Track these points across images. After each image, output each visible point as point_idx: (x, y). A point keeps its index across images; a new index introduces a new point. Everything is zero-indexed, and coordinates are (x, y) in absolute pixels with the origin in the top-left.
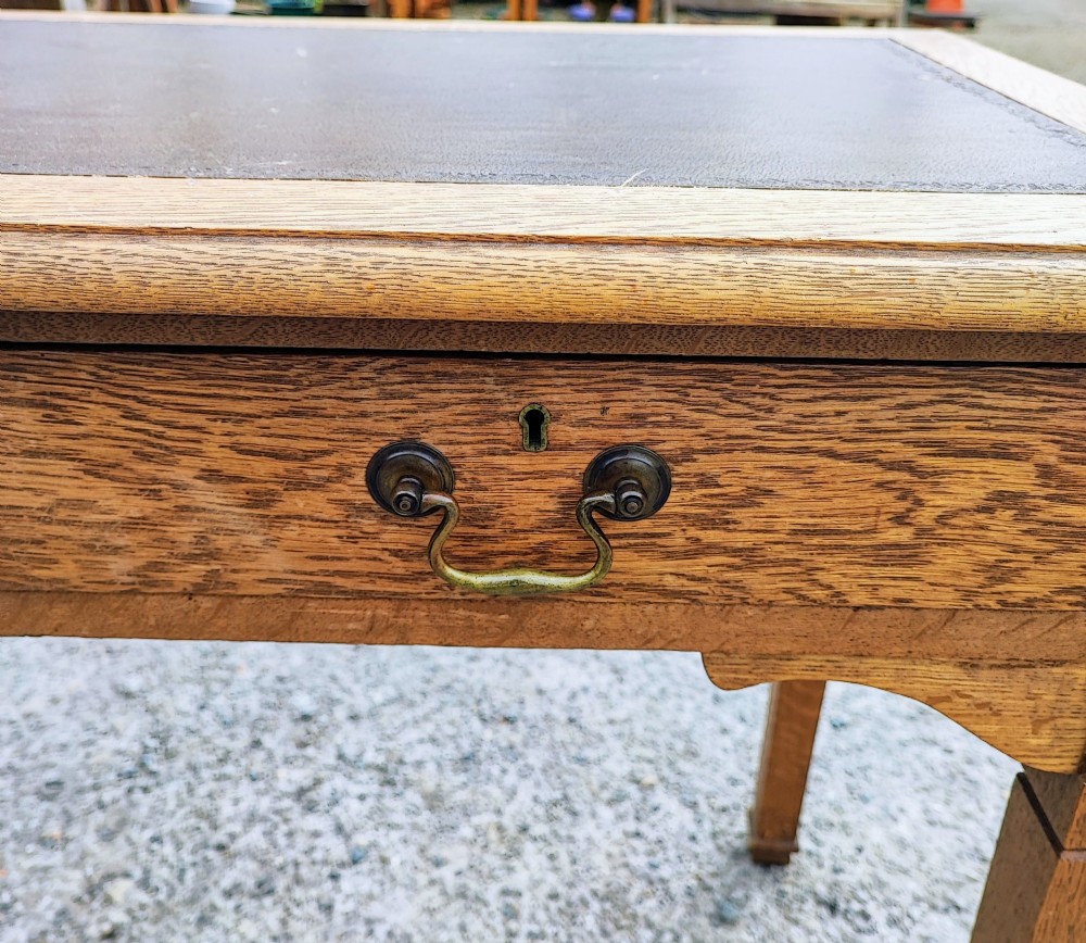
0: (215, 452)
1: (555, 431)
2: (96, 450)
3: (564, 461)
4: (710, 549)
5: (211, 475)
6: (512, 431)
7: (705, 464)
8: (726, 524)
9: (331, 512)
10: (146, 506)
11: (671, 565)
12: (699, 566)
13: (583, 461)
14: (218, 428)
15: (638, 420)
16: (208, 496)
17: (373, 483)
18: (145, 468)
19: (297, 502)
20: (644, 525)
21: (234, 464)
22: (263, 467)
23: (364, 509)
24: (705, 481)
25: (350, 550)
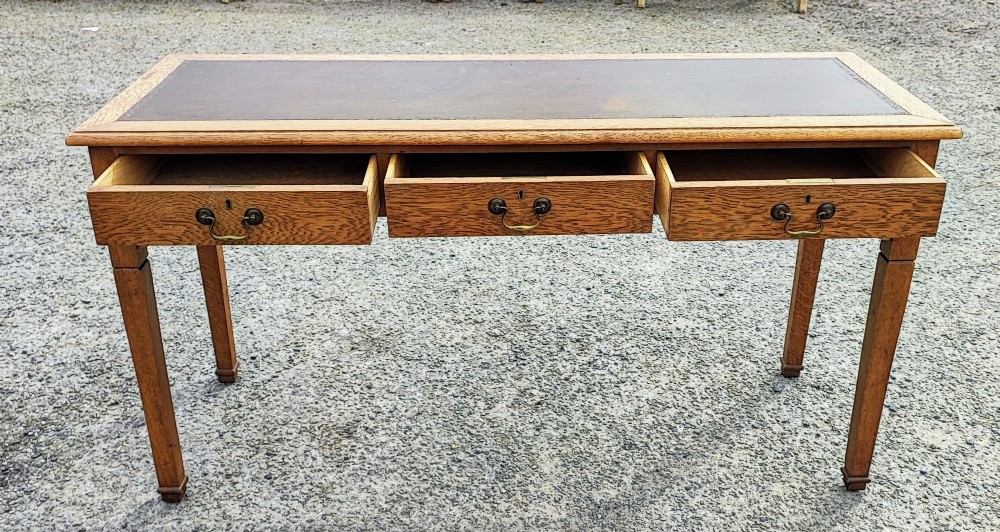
0: (740, 208)
1: (812, 200)
2: (715, 208)
3: (813, 206)
4: (843, 225)
5: (737, 213)
6: (803, 200)
7: (843, 206)
8: (847, 219)
9: (762, 220)
10: (722, 220)
11: (833, 230)
12: (839, 229)
13: (817, 206)
14: (742, 201)
15: (830, 197)
16: (736, 217)
17: (772, 213)
18: (724, 211)
19: (755, 218)
20: (829, 220)
21: (743, 209)
22: (750, 210)
23: (769, 219)
24: (843, 210)
25: (764, 228)
